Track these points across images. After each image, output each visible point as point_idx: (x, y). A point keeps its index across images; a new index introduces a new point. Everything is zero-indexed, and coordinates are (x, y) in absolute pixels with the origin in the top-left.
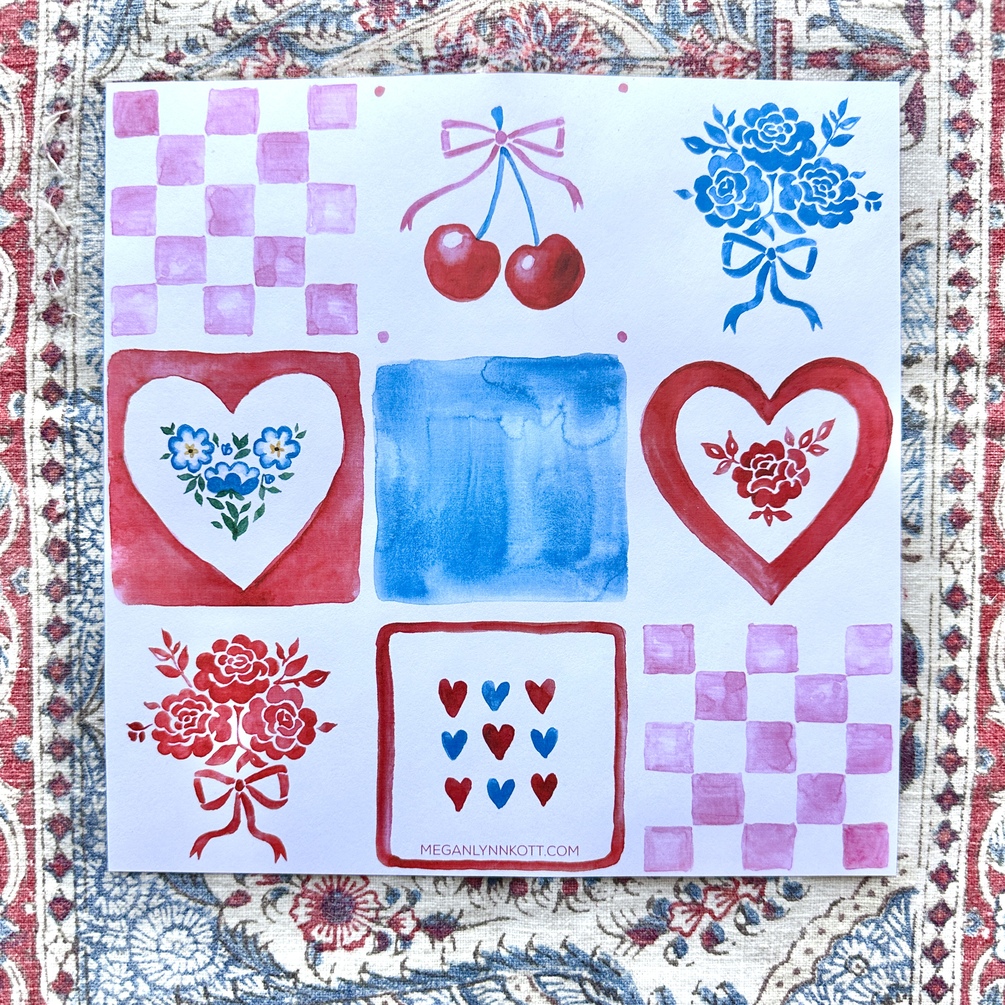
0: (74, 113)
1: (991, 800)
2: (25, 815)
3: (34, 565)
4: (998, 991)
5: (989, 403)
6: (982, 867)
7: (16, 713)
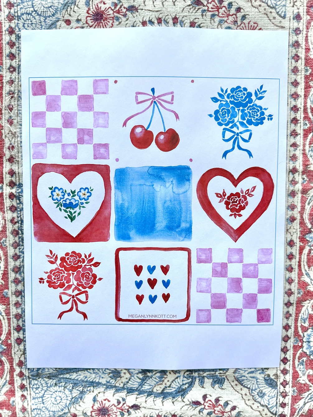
0: (16, 95)
1: (302, 304)
2: (7, 313)
3: (8, 237)
4: (304, 361)
5: (302, 184)
6: (299, 325)
7: (3, 283)
